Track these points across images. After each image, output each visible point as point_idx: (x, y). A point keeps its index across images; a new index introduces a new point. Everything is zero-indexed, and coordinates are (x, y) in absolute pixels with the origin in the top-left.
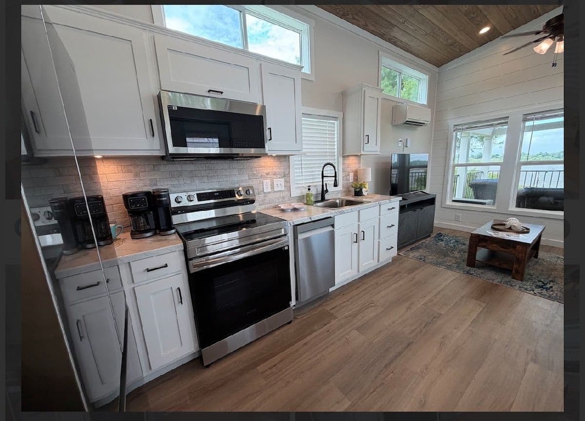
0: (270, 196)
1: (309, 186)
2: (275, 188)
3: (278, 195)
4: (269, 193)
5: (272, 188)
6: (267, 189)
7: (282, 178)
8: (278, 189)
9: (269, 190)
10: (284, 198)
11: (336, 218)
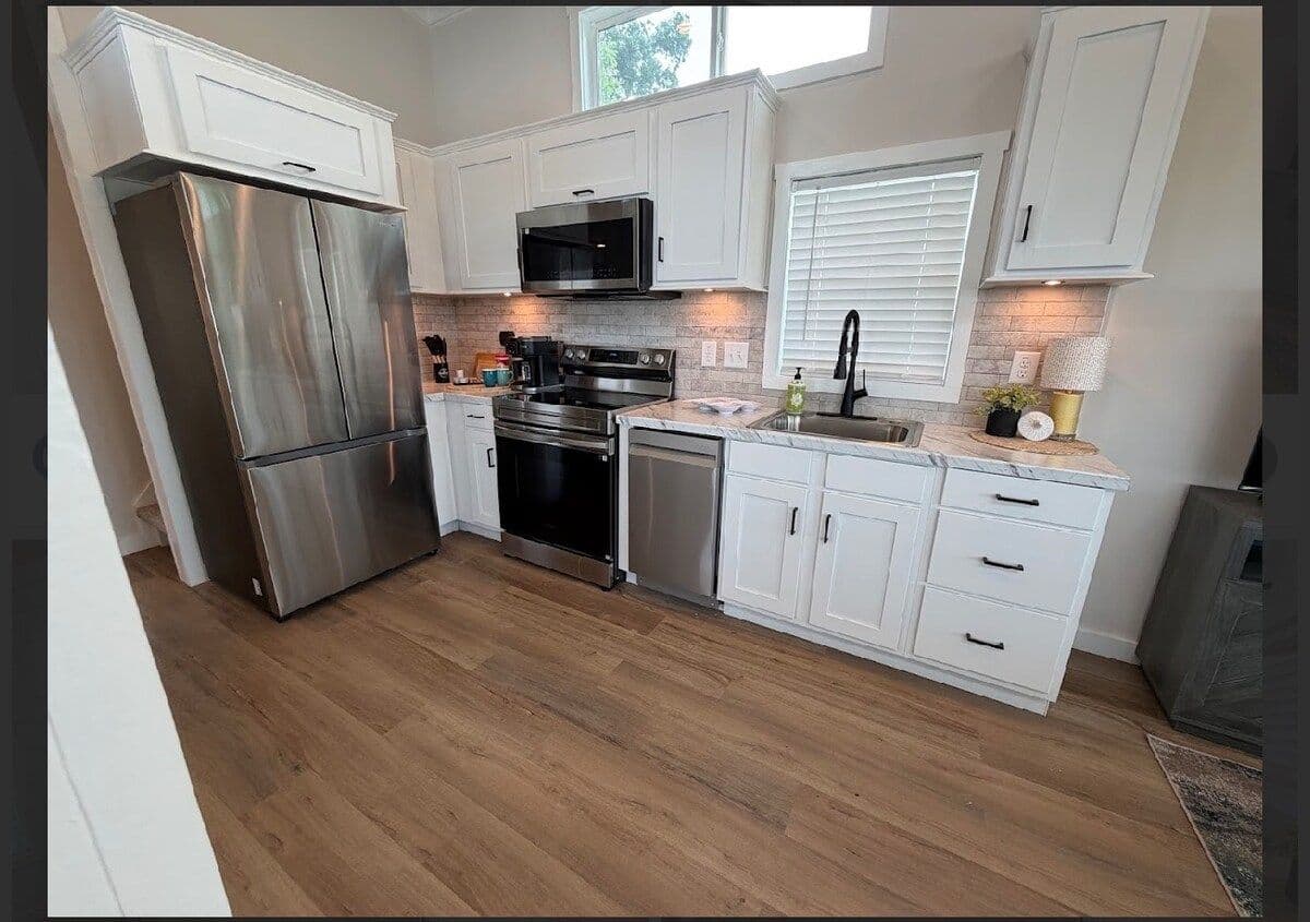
0: (712, 375)
1: (799, 369)
2: (725, 361)
3: (732, 377)
4: (713, 368)
5: (720, 359)
6: (709, 360)
7: (744, 340)
8: (734, 365)
9: (713, 363)
10: (744, 385)
11: (727, 443)
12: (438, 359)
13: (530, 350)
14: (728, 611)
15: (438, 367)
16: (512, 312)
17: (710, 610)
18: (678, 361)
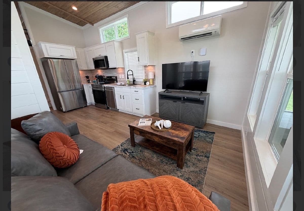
0: (121, 80)
3: (123, 80)
7: (123, 74)
8: (123, 78)
9: (121, 78)
11: (115, 88)
12: (88, 79)
13: (98, 77)
14: (119, 111)
15: (88, 80)
16: (98, 72)
17: (117, 111)
18: (117, 78)
